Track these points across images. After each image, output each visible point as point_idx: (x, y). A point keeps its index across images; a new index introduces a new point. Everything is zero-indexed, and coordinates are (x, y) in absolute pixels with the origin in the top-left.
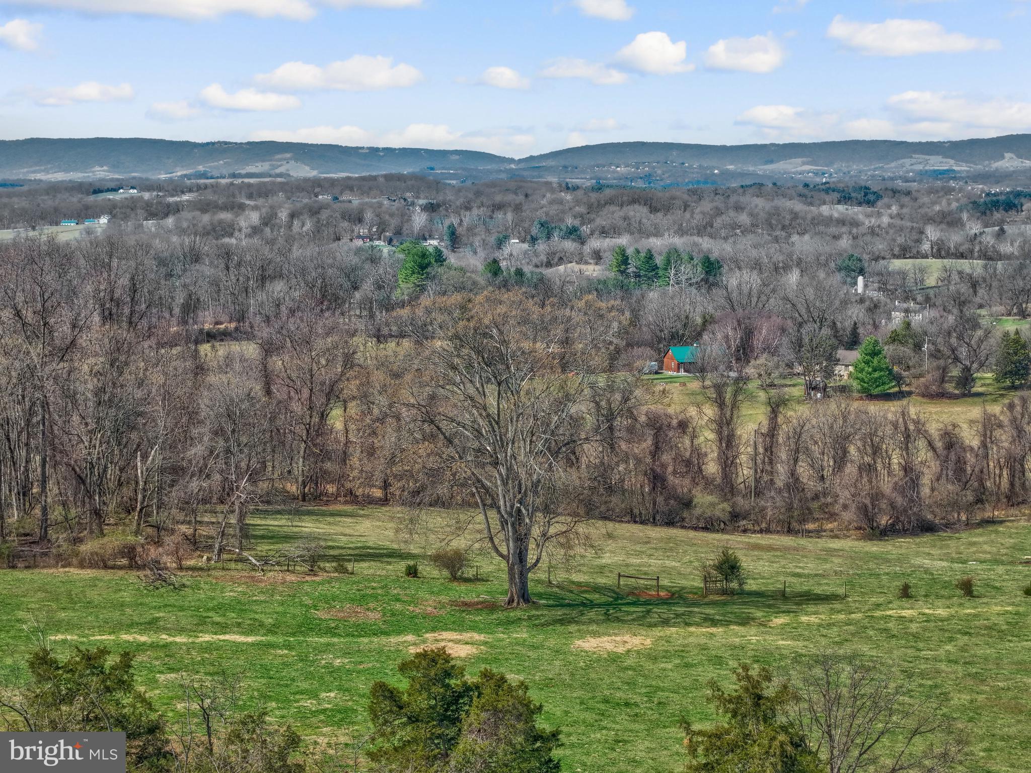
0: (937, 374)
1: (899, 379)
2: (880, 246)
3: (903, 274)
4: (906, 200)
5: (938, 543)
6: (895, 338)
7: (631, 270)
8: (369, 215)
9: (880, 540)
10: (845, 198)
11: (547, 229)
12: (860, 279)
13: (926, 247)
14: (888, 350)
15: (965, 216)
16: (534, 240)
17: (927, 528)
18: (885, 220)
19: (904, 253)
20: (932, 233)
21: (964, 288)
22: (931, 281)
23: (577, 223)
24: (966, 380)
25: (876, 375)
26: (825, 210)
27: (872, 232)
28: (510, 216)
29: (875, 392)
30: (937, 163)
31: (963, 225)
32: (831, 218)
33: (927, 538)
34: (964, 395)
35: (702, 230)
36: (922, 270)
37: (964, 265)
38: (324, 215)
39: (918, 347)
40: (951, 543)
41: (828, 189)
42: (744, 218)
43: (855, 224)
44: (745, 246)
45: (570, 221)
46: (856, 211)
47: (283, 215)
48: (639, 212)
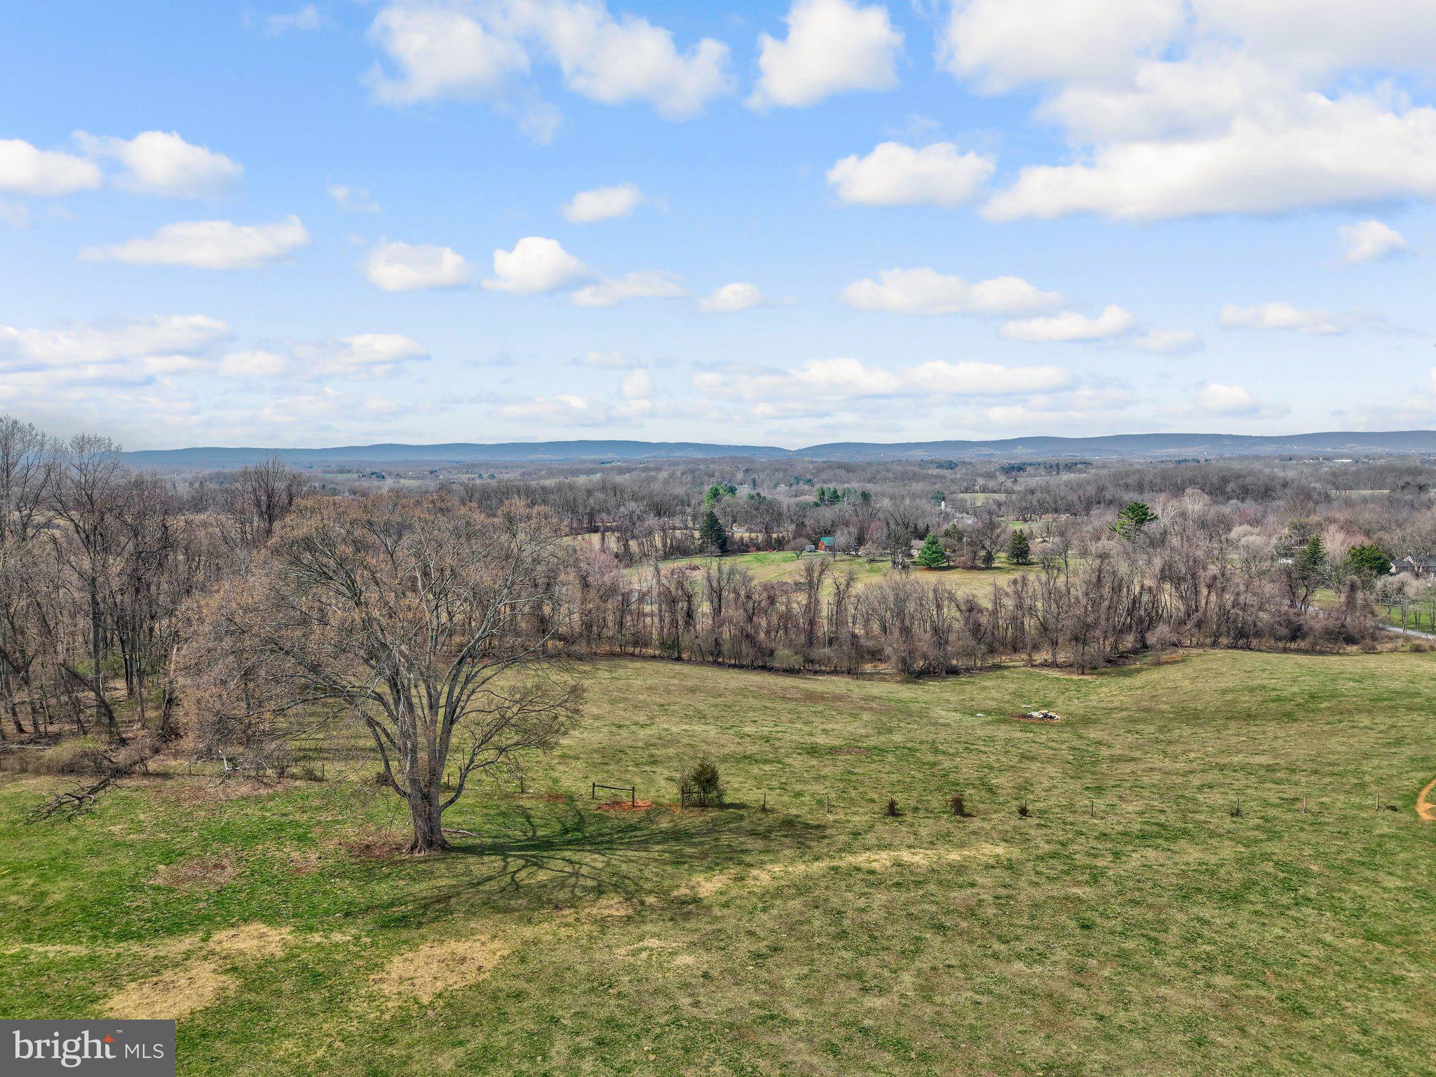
0: (971, 555)
1: (948, 559)
2: (954, 488)
3: (963, 500)
4: (969, 467)
5: (958, 688)
6: (947, 534)
7: (826, 498)
8: (717, 474)
9: (915, 683)
10: (940, 466)
11: (798, 480)
12: (943, 503)
13: (977, 488)
14: (942, 541)
15: (998, 474)
16: (791, 485)
17: (953, 672)
18: (959, 476)
19: (966, 490)
20: (981, 481)
21: (995, 507)
22: (979, 504)
23: (812, 477)
24: (989, 559)
25: (935, 555)
26: (930, 472)
27: (952, 481)
28: (781, 474)
29: (933, 565)
30: (985, 451)
31: (996, 478)
32: (932, 475)
33: (951, 681)
34: (988, 568)
35: (870, 481)
36: (974, 498)
37: (996, 496)
38: (697, 474)
39: (960, 539)
40: (968, 688)
41: (932, 462)
42: (890, 475)
43: (944, 477)
44: (886, 488)
45: (808, 477)
46: (946, 472)
47: (679, 473)
48: (842, 473)
